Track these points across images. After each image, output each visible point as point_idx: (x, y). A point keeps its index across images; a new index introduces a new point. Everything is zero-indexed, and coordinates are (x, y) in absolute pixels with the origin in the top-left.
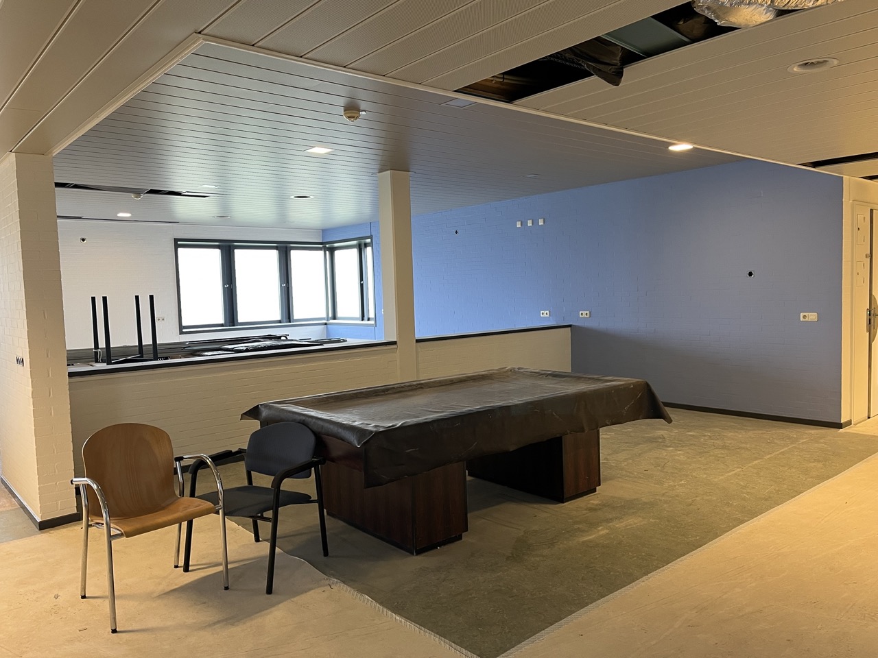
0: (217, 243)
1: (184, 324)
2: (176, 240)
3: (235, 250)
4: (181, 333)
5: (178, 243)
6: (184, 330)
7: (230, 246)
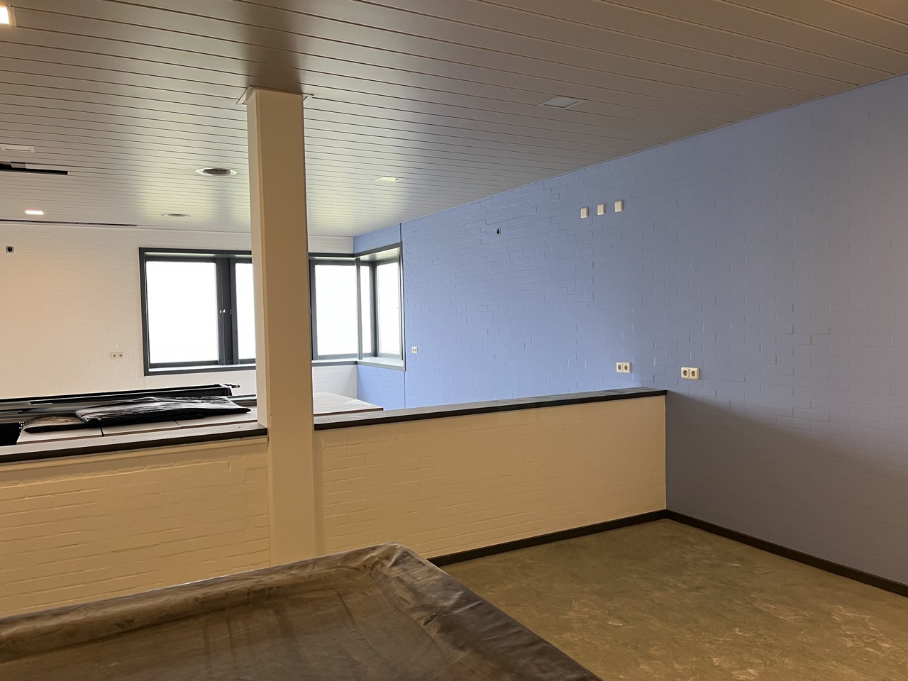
0: (212, 255)
1: (153, 360)
2: (142, 250)
3: (237, 265)
4: (147, 373)
5: (145, 255)
6: (150, 370)
7: (229, 259)
